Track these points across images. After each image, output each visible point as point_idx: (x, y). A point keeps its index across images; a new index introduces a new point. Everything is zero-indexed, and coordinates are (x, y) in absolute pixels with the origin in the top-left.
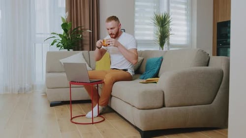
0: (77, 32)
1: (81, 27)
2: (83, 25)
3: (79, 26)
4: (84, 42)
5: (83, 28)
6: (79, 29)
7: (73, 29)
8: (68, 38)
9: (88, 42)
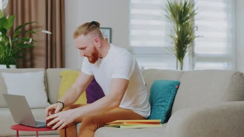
0: (23, 33)
1: (30, 23)
2: (33, 20)
3: (27, 21)
4: (35, 51)
5: (33, 25)
6: (27, 27)
7: (15, 28)
8: (6, 44)
9: (43, 52)
